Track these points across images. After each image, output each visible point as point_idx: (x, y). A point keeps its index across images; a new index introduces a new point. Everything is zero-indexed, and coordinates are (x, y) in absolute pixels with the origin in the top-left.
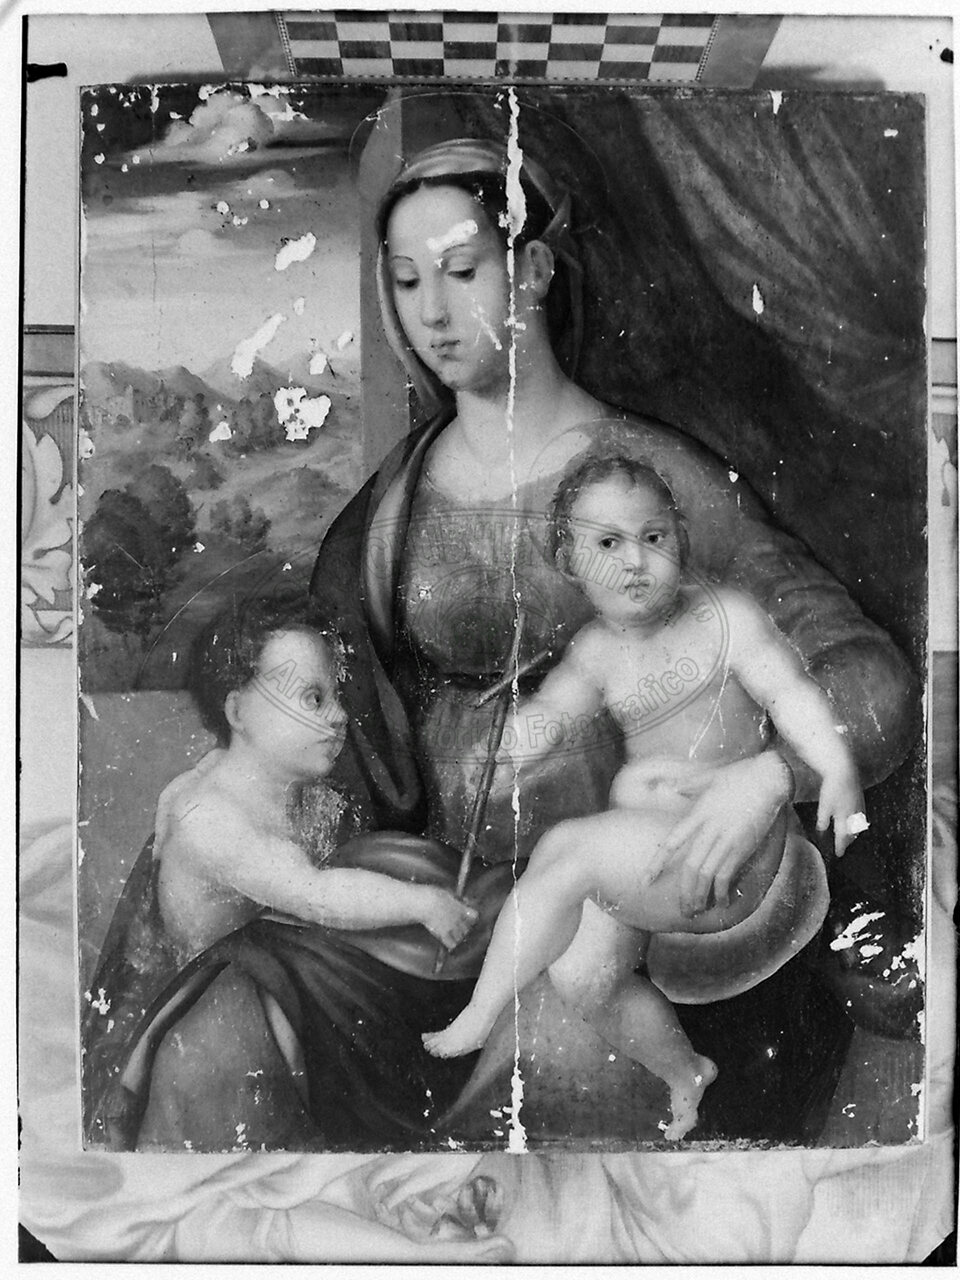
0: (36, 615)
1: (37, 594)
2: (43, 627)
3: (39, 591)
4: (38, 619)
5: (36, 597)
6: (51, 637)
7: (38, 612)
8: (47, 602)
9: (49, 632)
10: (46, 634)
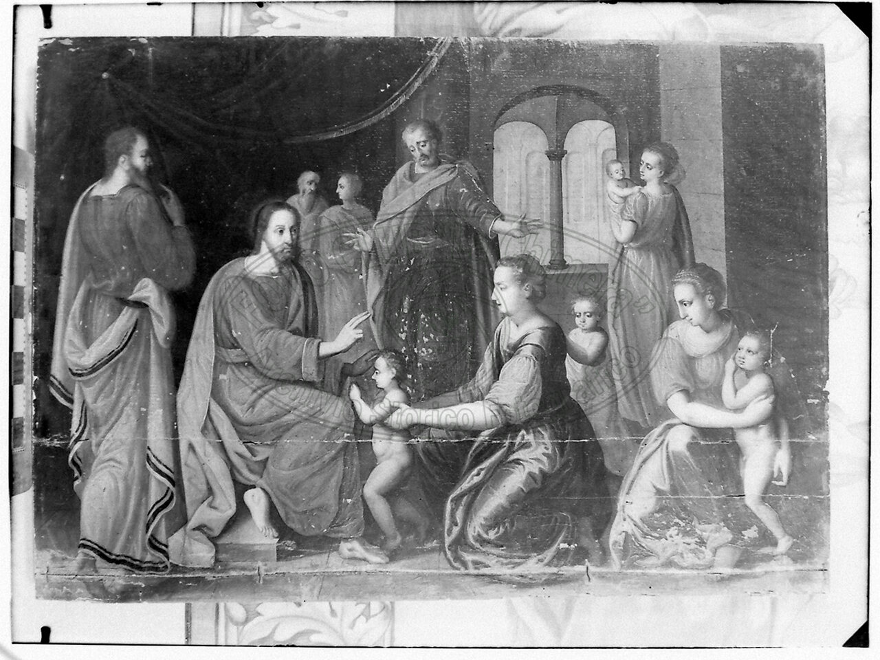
0: (373, 616)
1: (360, 616)
2: (382, 611)
3: (357, 615)
4: (376, 615)
5: (362, 617)
6: (387, 606)
7: (372, 614)
8: (364, 610)
9: (384, 608)
10: (386, 609)
